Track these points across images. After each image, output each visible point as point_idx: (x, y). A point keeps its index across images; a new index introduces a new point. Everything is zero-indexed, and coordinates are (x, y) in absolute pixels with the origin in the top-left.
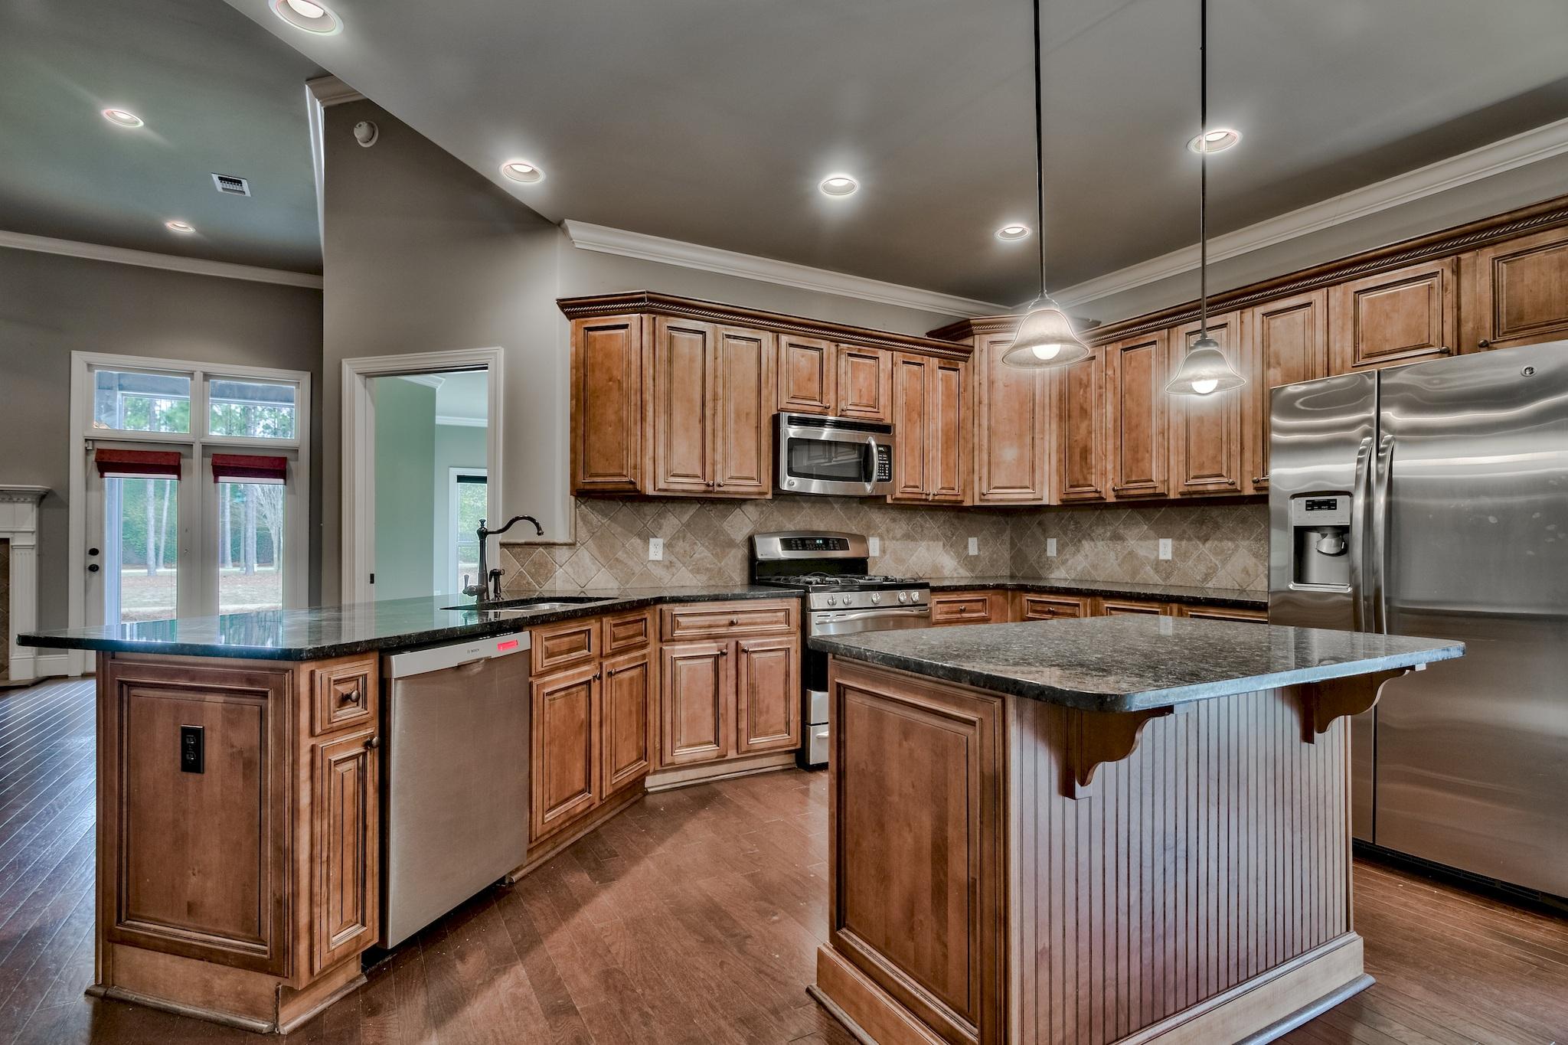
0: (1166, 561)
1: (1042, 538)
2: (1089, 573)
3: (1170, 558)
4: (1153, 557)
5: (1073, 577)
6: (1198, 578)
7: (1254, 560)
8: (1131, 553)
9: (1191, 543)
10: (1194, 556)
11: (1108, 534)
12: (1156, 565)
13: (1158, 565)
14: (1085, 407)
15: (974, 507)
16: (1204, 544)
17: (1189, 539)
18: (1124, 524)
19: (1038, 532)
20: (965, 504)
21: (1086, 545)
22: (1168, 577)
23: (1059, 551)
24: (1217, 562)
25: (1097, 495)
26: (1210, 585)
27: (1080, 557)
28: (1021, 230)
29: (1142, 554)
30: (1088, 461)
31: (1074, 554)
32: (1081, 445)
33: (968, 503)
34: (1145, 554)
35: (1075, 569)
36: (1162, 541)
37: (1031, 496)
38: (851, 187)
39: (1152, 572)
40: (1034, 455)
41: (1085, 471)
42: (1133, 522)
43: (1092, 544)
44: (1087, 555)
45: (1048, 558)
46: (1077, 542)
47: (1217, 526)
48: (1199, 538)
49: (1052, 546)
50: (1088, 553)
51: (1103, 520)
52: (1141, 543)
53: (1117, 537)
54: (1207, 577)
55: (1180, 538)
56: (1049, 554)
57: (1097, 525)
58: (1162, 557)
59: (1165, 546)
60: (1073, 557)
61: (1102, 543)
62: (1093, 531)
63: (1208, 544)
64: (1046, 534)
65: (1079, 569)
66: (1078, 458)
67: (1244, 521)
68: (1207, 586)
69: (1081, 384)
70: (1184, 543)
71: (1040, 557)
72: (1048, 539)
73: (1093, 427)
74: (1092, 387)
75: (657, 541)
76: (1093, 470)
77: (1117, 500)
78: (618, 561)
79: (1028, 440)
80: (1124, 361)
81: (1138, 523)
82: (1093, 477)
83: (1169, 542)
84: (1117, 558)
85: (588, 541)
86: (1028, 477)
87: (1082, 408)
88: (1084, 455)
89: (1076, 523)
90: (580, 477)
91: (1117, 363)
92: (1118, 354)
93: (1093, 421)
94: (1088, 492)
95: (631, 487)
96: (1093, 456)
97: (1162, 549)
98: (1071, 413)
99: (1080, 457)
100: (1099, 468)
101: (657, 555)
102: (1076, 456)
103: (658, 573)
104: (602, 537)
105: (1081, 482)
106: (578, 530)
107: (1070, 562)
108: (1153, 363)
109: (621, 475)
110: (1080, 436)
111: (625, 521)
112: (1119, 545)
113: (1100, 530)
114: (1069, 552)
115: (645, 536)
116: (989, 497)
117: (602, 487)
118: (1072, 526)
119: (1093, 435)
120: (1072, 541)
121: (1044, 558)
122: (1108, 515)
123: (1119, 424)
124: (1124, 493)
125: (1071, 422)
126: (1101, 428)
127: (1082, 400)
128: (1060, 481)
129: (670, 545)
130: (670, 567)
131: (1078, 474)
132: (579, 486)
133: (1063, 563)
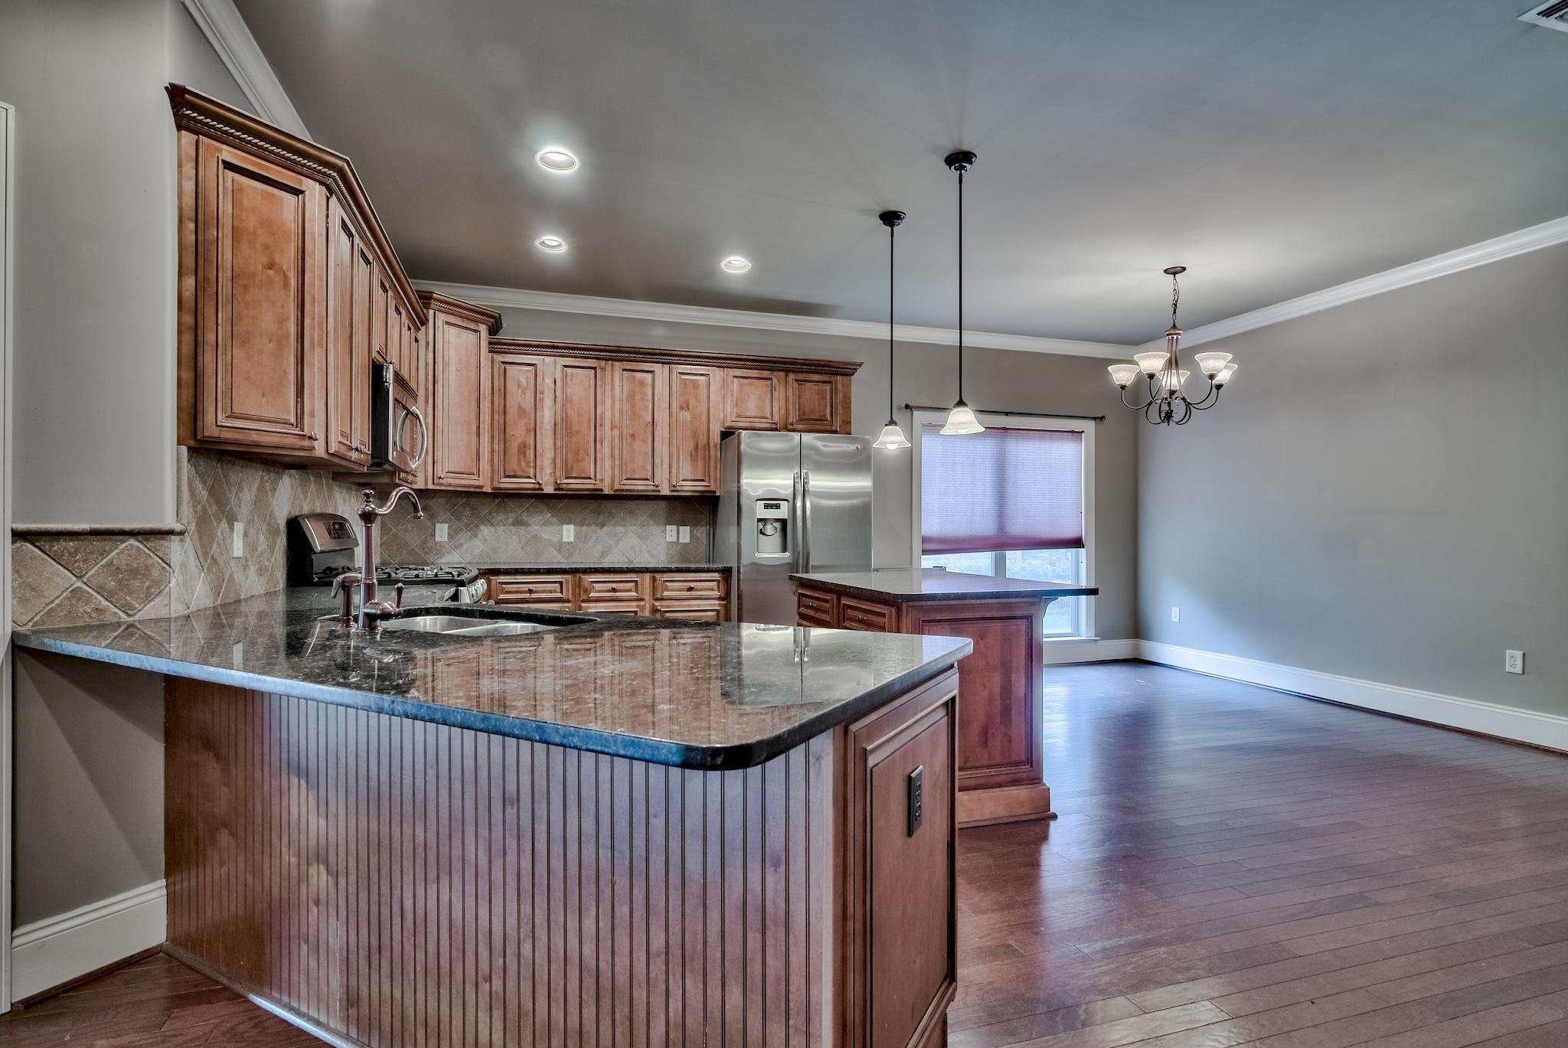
0: (569, 543)
1: (429, 524)
2: (488, 556)
3: (573, 540)
4: (556, 540)
5: (468, 560)
6: (596, 555)
7: (639, 541)
8: (535, 537)
9: (590, 528)
10: (593, 538)
11: (511, 520)
12: (559, 546)
13: (561, 546)
14: (524, 406)
15: (423, 490)
16: (601, 529)
17: (589, 525)
18: (528, 512)
21: (485, 530)
22: (570, 555)
23: (450, 536)
24: (611, 543)
26: (606, 560)
27: (476, 542)
28: (558, 243)
29: (545, 538)
30: (527, 455)
31: (471, 538)
32: (519, 441)
34: (549, 538)
35: (472, 553)
36: (565, 527)
38: (572, 164)
39: (555, 553)
40: (478, 445)
41: (523, 464)
42: (538, 510)
43: (492, 529)
44: (486, 540)
45: (436, 543)
46: (473, 528)
47: (611, 515)
48: (597, 525)
49: (442, 532)
50: (487, 538)
51: (505, 507)
52: (545, 528)
53: (518, 523)
54: (603, 555)
55: (581, 524)
56: (438, 539)
58: (565, 539)
59: (568, 530)
60: (469, 541)
61: (503, 528)
62: (493, 517)
63: (605, 529)
64: (432, 517)
65: (476, 552)
66: (516, 451)
67: (631, 512)
68: (604, 561)
69: (519, 385)
70: (584, 528)
71: (425, 542)
72: (438, 526)
73: (532, 426)
74: (532, 390)
75: (239, 527)
76: (532, 464)
77: (552, 492)
78: (214, 560)
79: (474, 428)
80: (565, 376)
81: (542, 512)
82: (532, 470)
83: (572, 527)
84: (520, 542)
85: (193, 527)
86: (474, 464)
87: (520, 407)
88: (523, 449)
89: (473, 509)
90: (209, 418)
91: (558, 376)
92: (559, 368)
93: (533, 422)
94: (526, 483)
95: (306, 443)
96: (532, 451)
97: (565, 533)
98: (508, 409)
99: (519, 451)
100: (538, 462)
101: (238, 548)
102: (513, 449)
103: (238, 577)
104: (203, 521)
105: (519, 473)
106: (186, 509)
107: (465, 546)
108: (593, 384)
109: (286, 423)
110: (518, 432)
111: (218, 497)
112: (522, 530)
113: (501, 517)
114: (463, 537)
115: (231, 520)
116: (444, 481)
117: (255, 437)
118: (468, 512)
119: (532, 433)
120: (467, 526)
121: (430, 544)
122: (510, 503)
123: (559, 427)
124: (564, 486)
125: (507, 417)
126: (541, 428)
127: (520, 400)
128: (493, 471)
129: (246, 535)
130: (245, 567)
131: (513, 465)
132: (210, 430)
133: (456, 547)
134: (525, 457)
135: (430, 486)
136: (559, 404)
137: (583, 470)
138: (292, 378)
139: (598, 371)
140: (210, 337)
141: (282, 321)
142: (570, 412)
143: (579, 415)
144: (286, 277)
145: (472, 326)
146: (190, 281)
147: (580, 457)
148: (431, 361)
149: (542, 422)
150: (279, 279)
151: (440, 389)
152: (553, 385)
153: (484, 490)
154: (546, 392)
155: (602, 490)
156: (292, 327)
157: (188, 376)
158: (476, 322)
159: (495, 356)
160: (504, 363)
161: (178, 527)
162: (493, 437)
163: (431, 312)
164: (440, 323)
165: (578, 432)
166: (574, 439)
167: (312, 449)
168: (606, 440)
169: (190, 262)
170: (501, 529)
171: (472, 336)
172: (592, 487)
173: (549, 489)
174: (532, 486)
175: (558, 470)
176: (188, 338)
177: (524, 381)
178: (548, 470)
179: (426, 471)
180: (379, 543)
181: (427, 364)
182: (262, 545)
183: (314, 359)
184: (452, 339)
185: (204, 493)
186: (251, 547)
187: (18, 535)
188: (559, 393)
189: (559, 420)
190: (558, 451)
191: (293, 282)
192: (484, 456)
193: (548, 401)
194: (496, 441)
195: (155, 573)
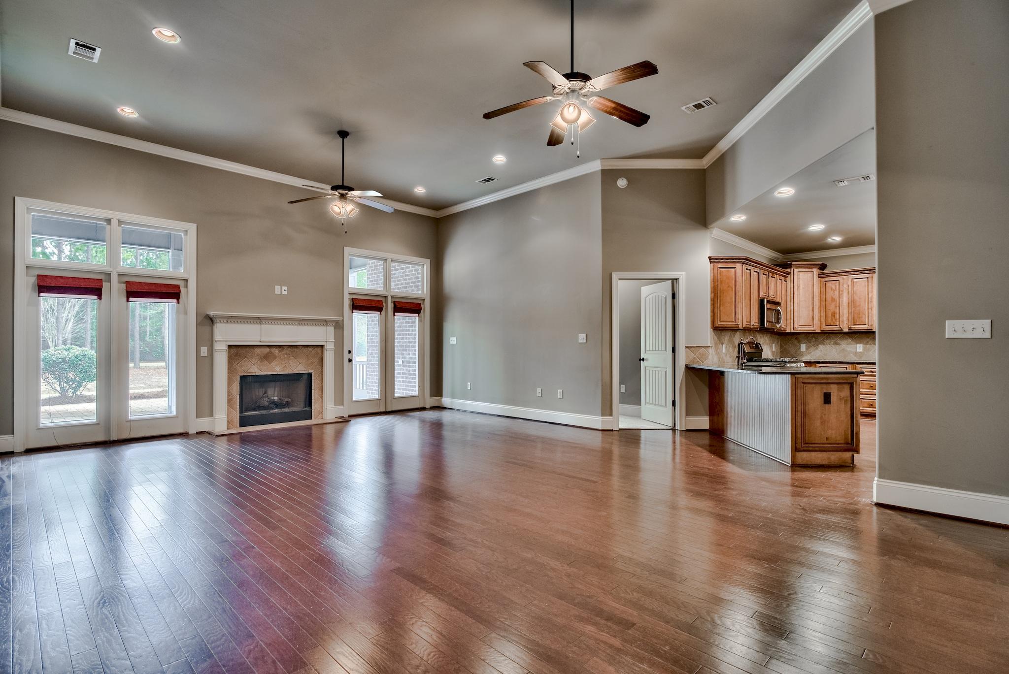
0: (860, 352)
1: (798, 344)
2: (822, 357)
4: (853, 351)
5: (814, 358)
8: (843, 349)
10: (873, 350)
11: (832, 343)
13: (856, 353)
14: (834, 297)
15: (791, 333)
17: (870, 344)
18: (840, 339)
19: (796, 342)
20: (787, 331)
21: (821, 347)
22: (861, 357)
23: (806, 349)
25: (840, 329)
27: (817, 351)
29: (849, 350)
30: (836, 317)
31: (815, 350)
32: (832, 311)
33: (788, 331)
35: (815, 356)
36: (858, 345)
37: (812, 329)
39: (853, 356)
40: (813, 314)
41: (834, 320)
42: (843, 338)
43: (824, 346)
45: (801, 352)
46: (816, 345)
49: (803, 347)
50: (822, 350)
51: (830, 338)
52: (848, 346)
53: (836, 344)
55: (866, 344)
56: (802, 350)
57: (827, 339)
58: (858, 351)
59: (860, 347)
62: (825, 342)
64: (799, 342)
65: (817, 355)
66: (830, 315)
69: (832, 289)
70: (868, 346)
72: (801, 345)
73: (838, 305)
74: (838, 291)
75: (724, 345)
76: (838, 320)
77: (848, 331)
78: (718, 353)
79: (811, 308)
80: (853, 283)
81: (846, 339)
82: (838, 322)
83: (861, 345)
84: (837, 351)
85: (714, 346)
86: (811, 322)
87: (832, 298)
88: (834, 314)
89: (816, 339)
90: (716, 322)
91: (850, 283)
92: (850, 280)
93: (838, 303)
94: (836, 328)
95: (737, 326)
96: (838, 315)
97: (858, 348)
98: (827, 299)
99: (832, 315)
100: (841, 319)
101: (724, 351)
102: (830, 314)
103: (724, 358)
104: (716, 344)
105: (832, 324)
106: (712, 342)
107: (812, 353)
108: (867, 284)
109: (733, 322)
110: (831, 307)
111: (719, 338)
112: (837, 347)
113: (828, 341)
114: (812, 349)
115: (722, 344)
116: (798, 329)
117: (726, 326)
118: (814, 340)
119: (838, 308)
120: (813, 345)
121: (798, 352)
122: (832, 336)
123: (850, 304)
124: (853, 329)
125: (827, 302)
126: (842, 305)
127: (832, 295)
128: (821, 324)
129: (726, 347)
130: (726, 355)
131: (829, 321)
132: (717, 325)
133: (809, 353)
134: (835, 317)
135: (792, 331)
136: (850, 295)
137: (862, 322)
138: (734, 311)
139: (869, 279)
140: (716, 305)
141: (731, 298)
142: (855, 298)
143: (860, 298)
144: (732, 288)
145: (810, 270)
146: (713, 294)
147: (860, 316)
148: (792, 287)
149: (842, 303)
150: (731, 289)
151: (796, 296)
152: (847, 287)
153: (816, 331)
154: (844, 291)
155: (871, 329)
156: (734, 299)
157: (712, 314)
158: (812, 268)
159: (821, 279)
160: (825, 281)
161: (711, 346)
162: (821, 311)
163: (792, 269)
164: (796, 273)
165: (859, 306)
166: (857, 309)
167: (739, 327)
168: (874, 308)
169: (713, 291)
170: (828, 347)
171: (810, 274)
172: (867, 328)
173: (846, 330)
174: (838, 329)
175: (850, 322)
176: (712, 306)
177: (834, 287)
178: (846, 322)
179: (791, 326)
180: (779, 351)
181: (791, 288)
182: (731, 350)
183: (739, 306)
184: (801, 277)
185: (716, 338)
186: (727, 350)
187: (686, 347)
188: (850, 290)
189: (850, 301)
190: (850, 314)
191: (734, 289)
192: (816, 319)
193: (845, 294)
194: (822, 312)
195: (707, 355)
